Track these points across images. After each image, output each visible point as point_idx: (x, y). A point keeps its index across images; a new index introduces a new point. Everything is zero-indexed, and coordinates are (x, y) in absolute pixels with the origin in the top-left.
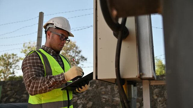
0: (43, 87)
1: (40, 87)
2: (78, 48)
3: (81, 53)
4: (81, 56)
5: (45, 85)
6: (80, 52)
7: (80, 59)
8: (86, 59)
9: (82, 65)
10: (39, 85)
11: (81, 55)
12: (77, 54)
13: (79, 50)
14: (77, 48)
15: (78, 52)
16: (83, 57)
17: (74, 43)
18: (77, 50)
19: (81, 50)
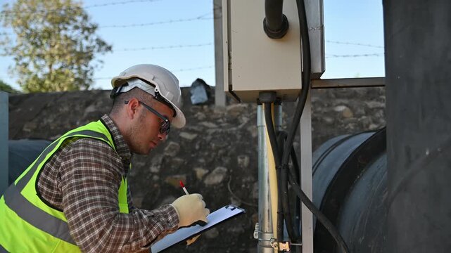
0: (134, 244)
1: (127, 242)
2: (89, 18)
3: (97, 32)
4: (97, 40)
5: (140, 238)
6: (94, 28)
7: (94, 47)
8: (109, 48)
9: (102, 62)
10: (125, 237)
11: (98, 36)
12: (86, 33)
13: (90, 24)
14: (85, 18)
15: (88, 29)
16: (101, 43)
17: (79, 5)
18: (88, 25)
19: (97, 25)
